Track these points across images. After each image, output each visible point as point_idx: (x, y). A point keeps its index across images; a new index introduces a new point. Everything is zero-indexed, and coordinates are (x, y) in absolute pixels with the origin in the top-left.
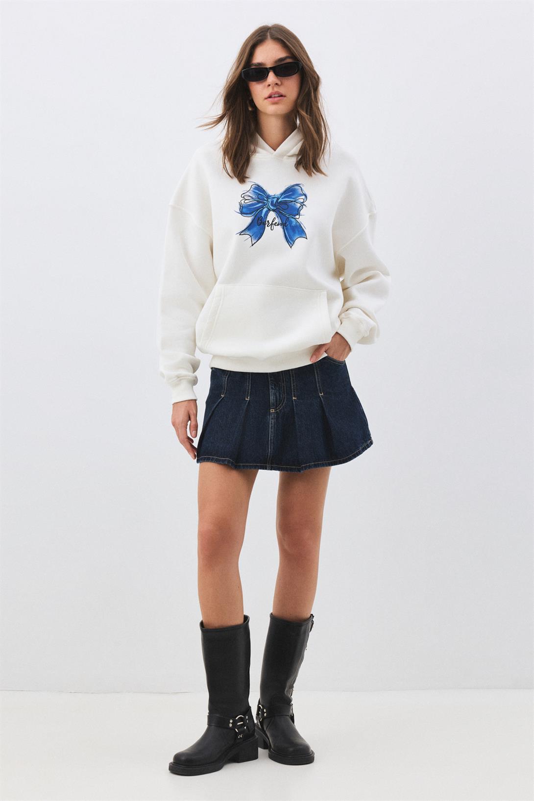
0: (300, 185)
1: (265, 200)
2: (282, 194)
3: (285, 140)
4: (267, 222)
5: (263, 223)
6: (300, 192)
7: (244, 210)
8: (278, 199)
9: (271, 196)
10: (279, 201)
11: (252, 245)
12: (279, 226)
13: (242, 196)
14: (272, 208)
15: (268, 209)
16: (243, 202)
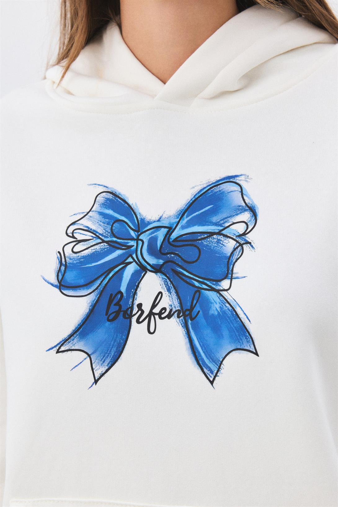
0: (237, 180)
1: (133, 239)
2: (182, 214)
3: (193, 52)
4: (136, 309)
5: (125, 312)
6: (237, 200)
7: (70, 277)
8: (171, 230)
9: (149, 223)
10: (174, 235)
11: (96, 381)
12: (174, 320)
13: (70, 231)
14: (152, 261)
15: (140, 265)
16: (68, 250)
